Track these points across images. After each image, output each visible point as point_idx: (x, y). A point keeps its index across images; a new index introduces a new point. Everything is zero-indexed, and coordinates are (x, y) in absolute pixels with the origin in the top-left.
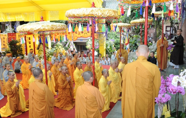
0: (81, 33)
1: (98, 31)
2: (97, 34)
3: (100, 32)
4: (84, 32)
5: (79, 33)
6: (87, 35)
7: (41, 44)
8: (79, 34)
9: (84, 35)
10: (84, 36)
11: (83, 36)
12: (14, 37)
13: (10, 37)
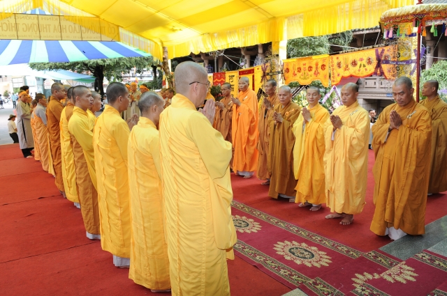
0: (350, 66)
1: (394, 57)
2: (391, 66)
3: (401, 59)
4: (359, 63)
5: (347, 66)
6: (366, 70)
7: (261, 93)
8: (347, 68)
9: (359, 70)
10: (357, 72)
11: (355, 72)
12: (222, 81)
13: (217, 82)
